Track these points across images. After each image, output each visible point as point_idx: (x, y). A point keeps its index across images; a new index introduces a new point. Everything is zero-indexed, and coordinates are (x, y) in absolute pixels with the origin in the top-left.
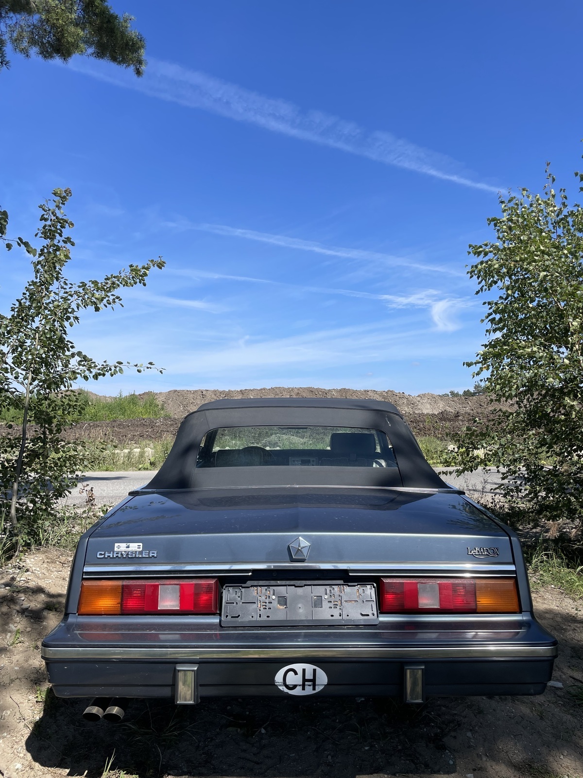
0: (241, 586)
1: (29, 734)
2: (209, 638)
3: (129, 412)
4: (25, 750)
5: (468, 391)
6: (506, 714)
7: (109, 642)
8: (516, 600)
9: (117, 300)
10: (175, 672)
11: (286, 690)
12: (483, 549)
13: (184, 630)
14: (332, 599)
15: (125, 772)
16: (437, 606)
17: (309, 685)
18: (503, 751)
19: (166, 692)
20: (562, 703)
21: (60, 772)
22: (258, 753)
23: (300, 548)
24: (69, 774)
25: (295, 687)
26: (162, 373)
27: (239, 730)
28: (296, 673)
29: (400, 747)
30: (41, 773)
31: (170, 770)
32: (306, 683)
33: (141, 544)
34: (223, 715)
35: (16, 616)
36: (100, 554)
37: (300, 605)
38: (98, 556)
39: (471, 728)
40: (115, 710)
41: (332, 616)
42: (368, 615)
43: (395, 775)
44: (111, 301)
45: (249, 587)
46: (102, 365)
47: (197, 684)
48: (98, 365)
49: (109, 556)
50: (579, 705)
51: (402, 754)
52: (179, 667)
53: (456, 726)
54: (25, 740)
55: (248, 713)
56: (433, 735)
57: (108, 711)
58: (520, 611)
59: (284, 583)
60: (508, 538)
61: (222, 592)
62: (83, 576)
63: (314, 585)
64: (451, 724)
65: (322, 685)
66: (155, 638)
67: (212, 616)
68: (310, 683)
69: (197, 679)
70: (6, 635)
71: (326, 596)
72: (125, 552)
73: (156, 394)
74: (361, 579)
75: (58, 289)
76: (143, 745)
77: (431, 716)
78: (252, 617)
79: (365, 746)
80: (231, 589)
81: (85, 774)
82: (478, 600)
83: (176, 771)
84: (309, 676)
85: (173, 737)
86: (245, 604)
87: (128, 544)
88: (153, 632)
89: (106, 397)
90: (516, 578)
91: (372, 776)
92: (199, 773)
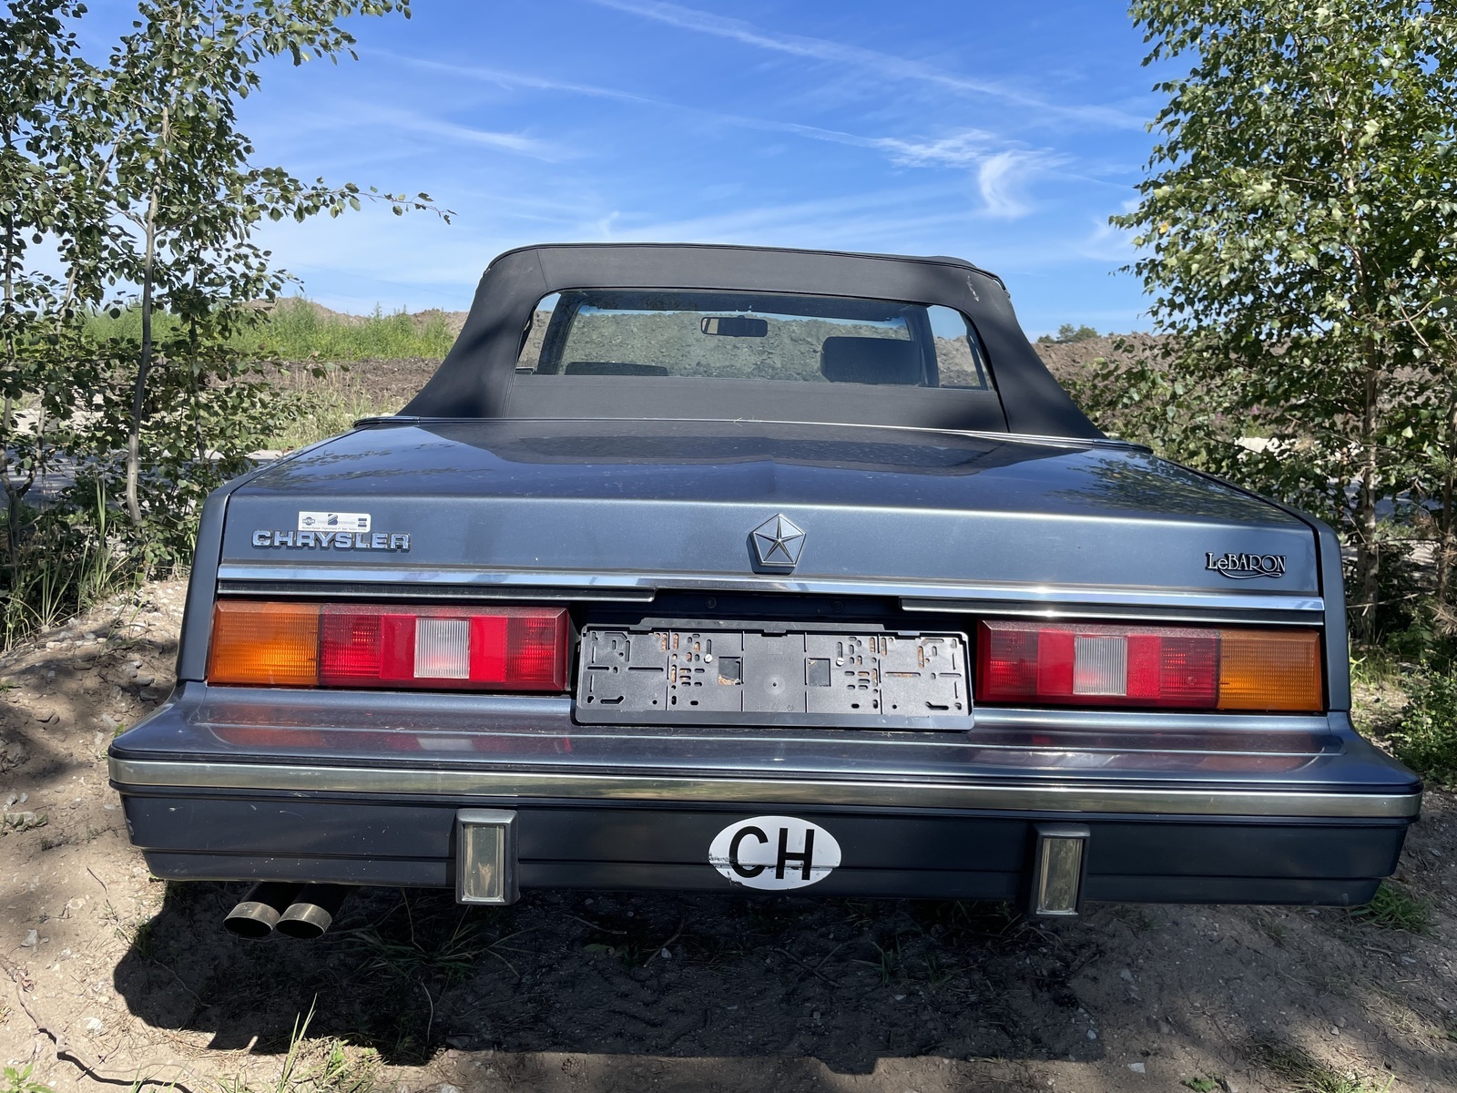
0: (627, 629)
1: (125, 952)
2: (546, 747)
3: (395, 349)
4: (112, 990)
5: (1047, 338)
6: (1201, 933)
7: (282, 750)
8: (1317, 683)
9: (345, 43)
10: (455, 829)
11: (735, 877)
12: (1247, 557)
13: (480, 728)
14: (856, 667)
15: (346, 1041)
16: (1120, 692)
17: (795, 868)
18: (1204, 1013)
19: (434, 874)
20: (1317, 912)
21: (193, 1039)
22: (655, 1002)
23: (780, 540)
24: (212, 1046)
25: (758, 870)
26: (448, 221)
27: (612, 950)
28: (763, 838)
29: (973, 998)
30: (146, 1042)
31: (452, 1036)
32: (788, 862)
33: (368, 517)
34: (577, 918)
35: (119, 698)
36: (261, 537)
37: (774, 680)
38: (257, 542)
39: (1129, 960)
40: (307, 912)
41: (855, 706)
42: (945, 708)
43: (965, 1059)
44: (331, 42)
45: (646, 633)
46: (314, 188)
47: (512, 854)
48: (302, 186)
49: (283, 543)
50: (1354, 918)
51: (980, 1014)
52: (466, 817)
53: (1095, 954)
54: (115, 965)
55: (631, 914)
56: (1045, 973)
57: (288, 915)
58: (1323, 710)
59: (734, 624)
60: (1311, 533)
61: (579, 643)
62: (217, 588)
63: (810, 633)
64: (1084, 951)
65: (826, 868)
66: (409, 743)
67: (552, 698)
68: (798, 863)
69: (513, 845)
70: (94, 737)
71: (840, 659)
72: (327, 534)
73: (448, 315)
74: (933, 623)
75: (212, 12)
76: (392, 979)
77: (1038, 932)
78: (655, 702)
79: (896, 993)
80: (600, 635)
81: (252, 1044)
82: (1223, 679)
83: (467, 1040)
84: (796, 845)
85: (460, 964)
86: (635, 671)
87: (334, 514)
88: (400, 730)
89: (348, 316)
90: (1321, 630)
91: (914, 1060)
92: (520, 1045)
